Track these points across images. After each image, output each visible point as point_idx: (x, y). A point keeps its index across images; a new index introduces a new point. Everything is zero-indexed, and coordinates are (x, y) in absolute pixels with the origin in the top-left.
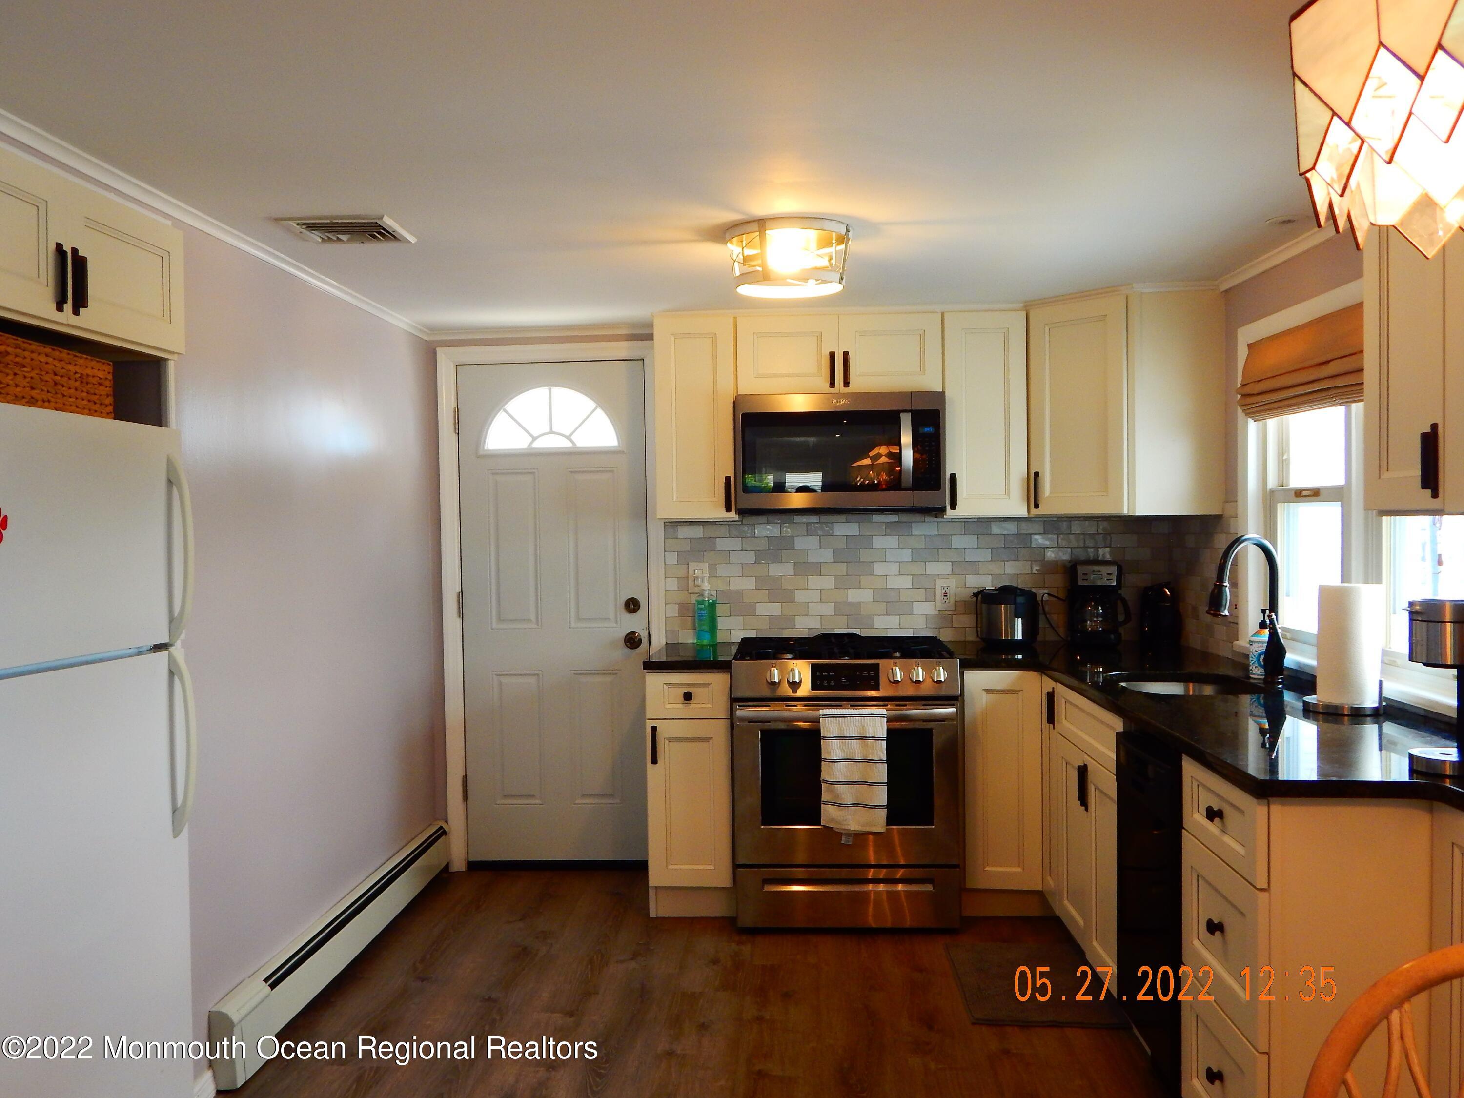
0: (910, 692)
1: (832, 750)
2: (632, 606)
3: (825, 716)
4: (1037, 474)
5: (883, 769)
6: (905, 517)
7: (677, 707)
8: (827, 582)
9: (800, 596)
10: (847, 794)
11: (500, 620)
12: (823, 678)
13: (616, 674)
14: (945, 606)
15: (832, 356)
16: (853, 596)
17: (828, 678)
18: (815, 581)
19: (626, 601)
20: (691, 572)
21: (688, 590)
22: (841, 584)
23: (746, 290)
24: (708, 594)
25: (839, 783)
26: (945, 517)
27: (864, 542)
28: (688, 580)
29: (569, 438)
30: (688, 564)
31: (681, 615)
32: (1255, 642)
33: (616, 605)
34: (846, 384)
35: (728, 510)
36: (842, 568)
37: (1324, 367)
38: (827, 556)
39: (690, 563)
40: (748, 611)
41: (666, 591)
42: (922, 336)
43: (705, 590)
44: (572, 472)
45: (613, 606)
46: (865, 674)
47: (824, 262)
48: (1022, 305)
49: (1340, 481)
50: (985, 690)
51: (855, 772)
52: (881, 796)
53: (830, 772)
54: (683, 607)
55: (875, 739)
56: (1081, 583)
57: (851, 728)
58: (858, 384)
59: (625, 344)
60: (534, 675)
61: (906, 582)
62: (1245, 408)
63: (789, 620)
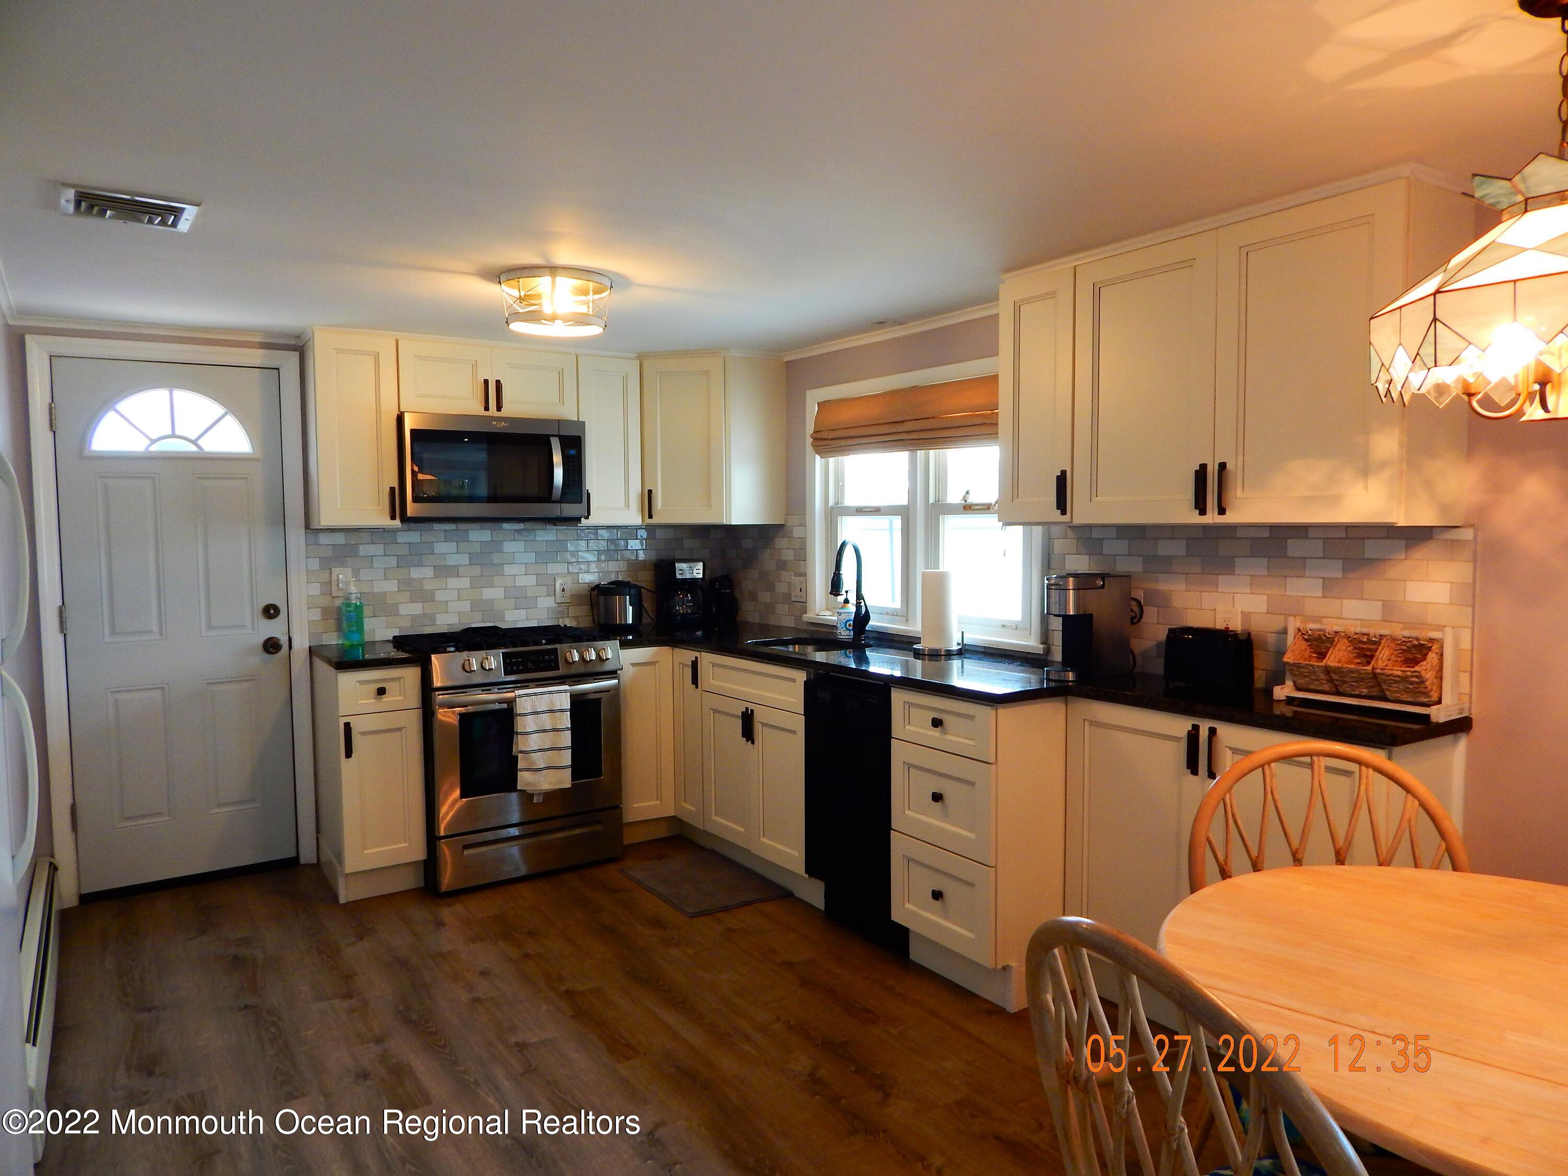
0: (582, 669)
1: (525, 724)
2: (271, 612)
3: (520, 696)
4: (650, 492)
5: (568, 735)
6: (528, 525)
7: (369, 702)
8: (464, 583)
9: (439, 596)
10: (540, 760)
11: (113, 632)
12: (512, 664)
13: (254, 680)
14: (563, 600)
15: (486, 382)
16: (488, 594)
17: (517, 664)
18: (453, 582)
19: (267, 605)
20: (334, 577)
21: (331, 594)
22: (476, 584)
23: (517, 327)
24: (355, 597)
25: (534, 751)
26: (579, 525)
27: (496, 546)
28: (331, 586)
29: (194, 442)
30: (330, 569)
31: (325, 618)
32: (843, 613)
33: (252, 611)
34: (499, 408)
35: (393, 517)
36: (477, 570)
37: (900, 424)
38: (464, 559)
39: (333, 569)
40: (392, 612)
41: (308, 596)
42: (561, 374)
43: (351, 593)
44: (199, 478)
45: (249, 611)
46: (547, 657)
47: (583, 309)
48: (637, 355)
49: (904, 502)
50: (631, 664)
51: (544, 741)
52: (566, 758)
53: (521, 744)
54: (325, 611)
55: (562, 711)
56: (678, 576)
57: (542, 703)
58: (509, 409)
59: (261, 352)
60: (159, 688)
61: (531, 580)
62: (816, 448)
63: (432, 618)
